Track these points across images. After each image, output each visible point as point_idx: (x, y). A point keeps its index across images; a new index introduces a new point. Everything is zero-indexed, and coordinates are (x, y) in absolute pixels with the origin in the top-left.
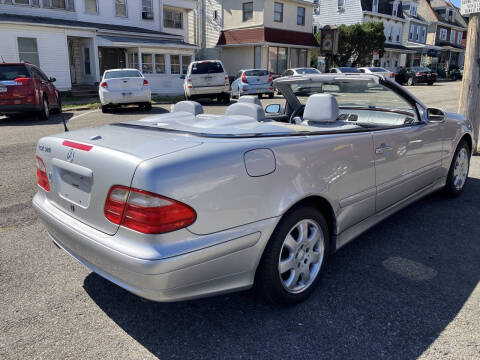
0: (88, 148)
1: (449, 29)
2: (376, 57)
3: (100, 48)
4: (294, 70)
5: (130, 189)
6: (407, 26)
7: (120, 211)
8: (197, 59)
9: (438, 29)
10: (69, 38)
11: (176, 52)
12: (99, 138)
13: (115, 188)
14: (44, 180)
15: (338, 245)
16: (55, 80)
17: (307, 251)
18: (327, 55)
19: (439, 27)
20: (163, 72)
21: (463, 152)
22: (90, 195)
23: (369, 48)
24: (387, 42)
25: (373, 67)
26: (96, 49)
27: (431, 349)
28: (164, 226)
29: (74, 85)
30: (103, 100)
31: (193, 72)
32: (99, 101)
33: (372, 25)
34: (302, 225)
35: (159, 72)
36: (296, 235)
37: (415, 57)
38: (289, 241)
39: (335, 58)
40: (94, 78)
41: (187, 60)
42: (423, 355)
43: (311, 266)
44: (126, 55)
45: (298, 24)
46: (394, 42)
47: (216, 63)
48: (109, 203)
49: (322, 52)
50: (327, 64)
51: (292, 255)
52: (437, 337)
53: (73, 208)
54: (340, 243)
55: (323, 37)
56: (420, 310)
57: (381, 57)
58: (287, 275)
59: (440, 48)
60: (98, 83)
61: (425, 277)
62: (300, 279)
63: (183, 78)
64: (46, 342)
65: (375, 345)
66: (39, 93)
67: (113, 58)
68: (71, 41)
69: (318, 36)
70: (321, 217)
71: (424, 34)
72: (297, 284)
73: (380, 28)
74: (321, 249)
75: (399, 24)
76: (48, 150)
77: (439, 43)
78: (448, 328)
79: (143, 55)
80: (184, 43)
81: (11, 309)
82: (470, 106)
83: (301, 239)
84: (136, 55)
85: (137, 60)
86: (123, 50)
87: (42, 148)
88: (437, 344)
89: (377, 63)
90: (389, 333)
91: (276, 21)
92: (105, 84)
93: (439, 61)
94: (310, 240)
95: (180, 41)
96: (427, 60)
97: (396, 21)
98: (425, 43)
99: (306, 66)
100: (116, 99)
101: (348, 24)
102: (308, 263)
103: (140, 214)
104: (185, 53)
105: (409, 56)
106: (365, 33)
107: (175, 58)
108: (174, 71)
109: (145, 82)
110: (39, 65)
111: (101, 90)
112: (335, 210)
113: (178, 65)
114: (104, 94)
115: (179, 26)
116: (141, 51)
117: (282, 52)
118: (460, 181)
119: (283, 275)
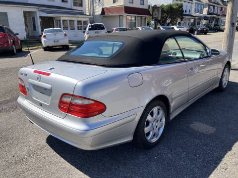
0: (48, 74)
1: (214, 6)
2: (179, 20)
3: (41, 17)
4: (139, 28)
5: (73, 95)
6: (194, 5)
7: (67, 106)
8: (91, 23)
9: (209, 7)
10: (24, 12)
11: (80, 19)
12: (53, 68)
13: (64, 95)
14: (23, 90)
15: (171, 118)
16: (18, 34)
17: (157, 122)
18: (155, 20)
19: (209, 5)
20: (74, 29)
21: (226, 70)
22: (50, 97)
23: (176, 16)
24: (184, 13)
25: (178, 26)
26: (38, 18)
27: (219, 167)
28: (90, 114)
29: (28, 36)
30: (44, 45)
31: (89, 29)
32: (42, 45)
33: (177, 5)
34: (155, 110)
35: (71, 29)
36: (152, 114)
37: (198, 20)
38: (149, 118)
39: (159, 21)
40: (38, 33)
41: (86, 23)
42: (215, 170)
43: (159, 129)
44: (54, 20)
45: (141, 4)
46: (188, 13)
47: (101, 25)
48: (61, 102)
49: (153, 18)
50: (155, 24)
51: (151, 124)
52: (221, 161)
53: (41, 104)
54: (172, 117)
55: (153, 11)
56: (211, 148)
57: (181, 20)
58: (148, 134)
59: (210, 16)
60: (41, 36)
61: (212, 132)
62: (154, 135)
63: (84, 32)
64: (30, 172)
65: (192, 166)
66: (10, 41)
67: (48, 22)
68: (25, 13)
69: (151, 10)
70: (164, 105)
71: (202, 9)
72: (153, 138)
73: (181, 6)
74: (164, 120)
75: (190, 4)
76: (26, 75)
77: (209, 13)
78: (225, 156)
79: (63, 21)
80: (83, 14)
81: (10, 156)
82: (228, 46)
83: (154, 116)
84: (60, 20)
85: (60, 23)
86: (52, 18)
87: (22, 74)
88: (221, 165)
89: (179, 24)
90: (198, 160)
91: (130, 3)
92: (45, 36)
93: (209, 22)
94: (159, 116)
95: (82, 13)
96: (204, 22)
97: (189, 3)
98: (202, 14)
99: (145, 26)
100: (51, 44)
101: (165, 4)
102: (158, 127)
103: (78, 108)
104: (84, 19)
105: (195, 20)
106: (174, 9)
107: (79, 22)
108: (79, 28)
109: (65, 35)
110: (9, 26)
111: (43, 40)
112: (170, 101)
113: (82, 26)
114: (45, 41)
115: (81, 5)
116: (62, 19)
117: (133, 19)
118: (225, 84)
119: (146, 134)
